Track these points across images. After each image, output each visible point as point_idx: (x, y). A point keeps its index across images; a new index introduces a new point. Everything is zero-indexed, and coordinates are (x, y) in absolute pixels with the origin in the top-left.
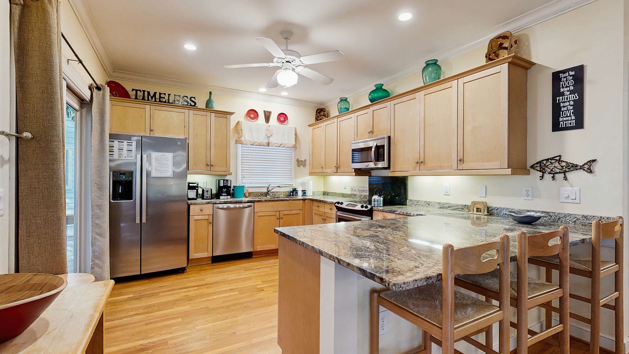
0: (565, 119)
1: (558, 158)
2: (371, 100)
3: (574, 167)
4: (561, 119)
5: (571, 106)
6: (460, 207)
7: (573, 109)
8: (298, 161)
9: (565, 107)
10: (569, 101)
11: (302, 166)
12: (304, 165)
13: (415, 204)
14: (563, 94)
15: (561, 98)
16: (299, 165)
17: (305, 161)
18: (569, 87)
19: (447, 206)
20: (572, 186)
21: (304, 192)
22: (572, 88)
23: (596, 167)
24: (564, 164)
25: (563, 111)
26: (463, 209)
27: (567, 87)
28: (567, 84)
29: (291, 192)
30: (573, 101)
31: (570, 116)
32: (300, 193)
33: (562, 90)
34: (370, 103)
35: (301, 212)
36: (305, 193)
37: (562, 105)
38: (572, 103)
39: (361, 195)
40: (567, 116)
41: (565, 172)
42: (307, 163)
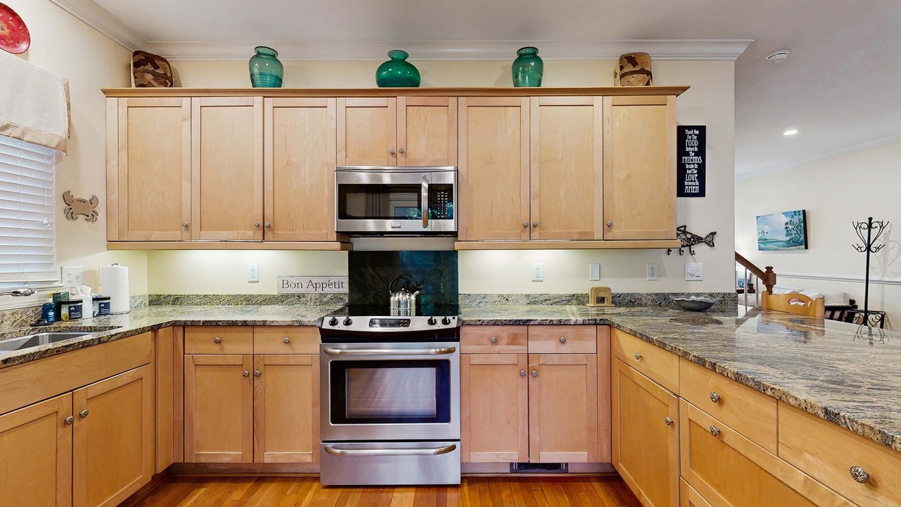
0: (690, 183)
1: (682, 229)
2: (381, 82)
3: (698, 240)
4: (686, 183)
5: (696, 169)
6: (564, 298)
7: (697, 173)
8: (67, 198)
9: (690, 169)
10: (694, 164)
11: (82, 217)
12: (92, 217)
13: (478, 301)
14: (687, 154)
15: (686, 158)
16: (71, 215)
17: (94, 201)
18: (694, 147)
19: (543, 299)
20: (695, 261)
21: (103, 305)
22: (696, 149)
23: (717, 240)
24: (689, 236)
25: (688, 174)
26: (569, 301)
27: (692, 147)
28: (692, 143)
29: (46, 308)
30: (697, 164)
31: (695, 181)
32: (89, 309)
33: (687, 149)
34: (376, 87)
35: (146, 372)
36: (107, 306)
37: (687, 166)
38: (696, 166)
39: (324, 295)
40: (692, 181)
41: (690, 246)
42: (101, 209)
